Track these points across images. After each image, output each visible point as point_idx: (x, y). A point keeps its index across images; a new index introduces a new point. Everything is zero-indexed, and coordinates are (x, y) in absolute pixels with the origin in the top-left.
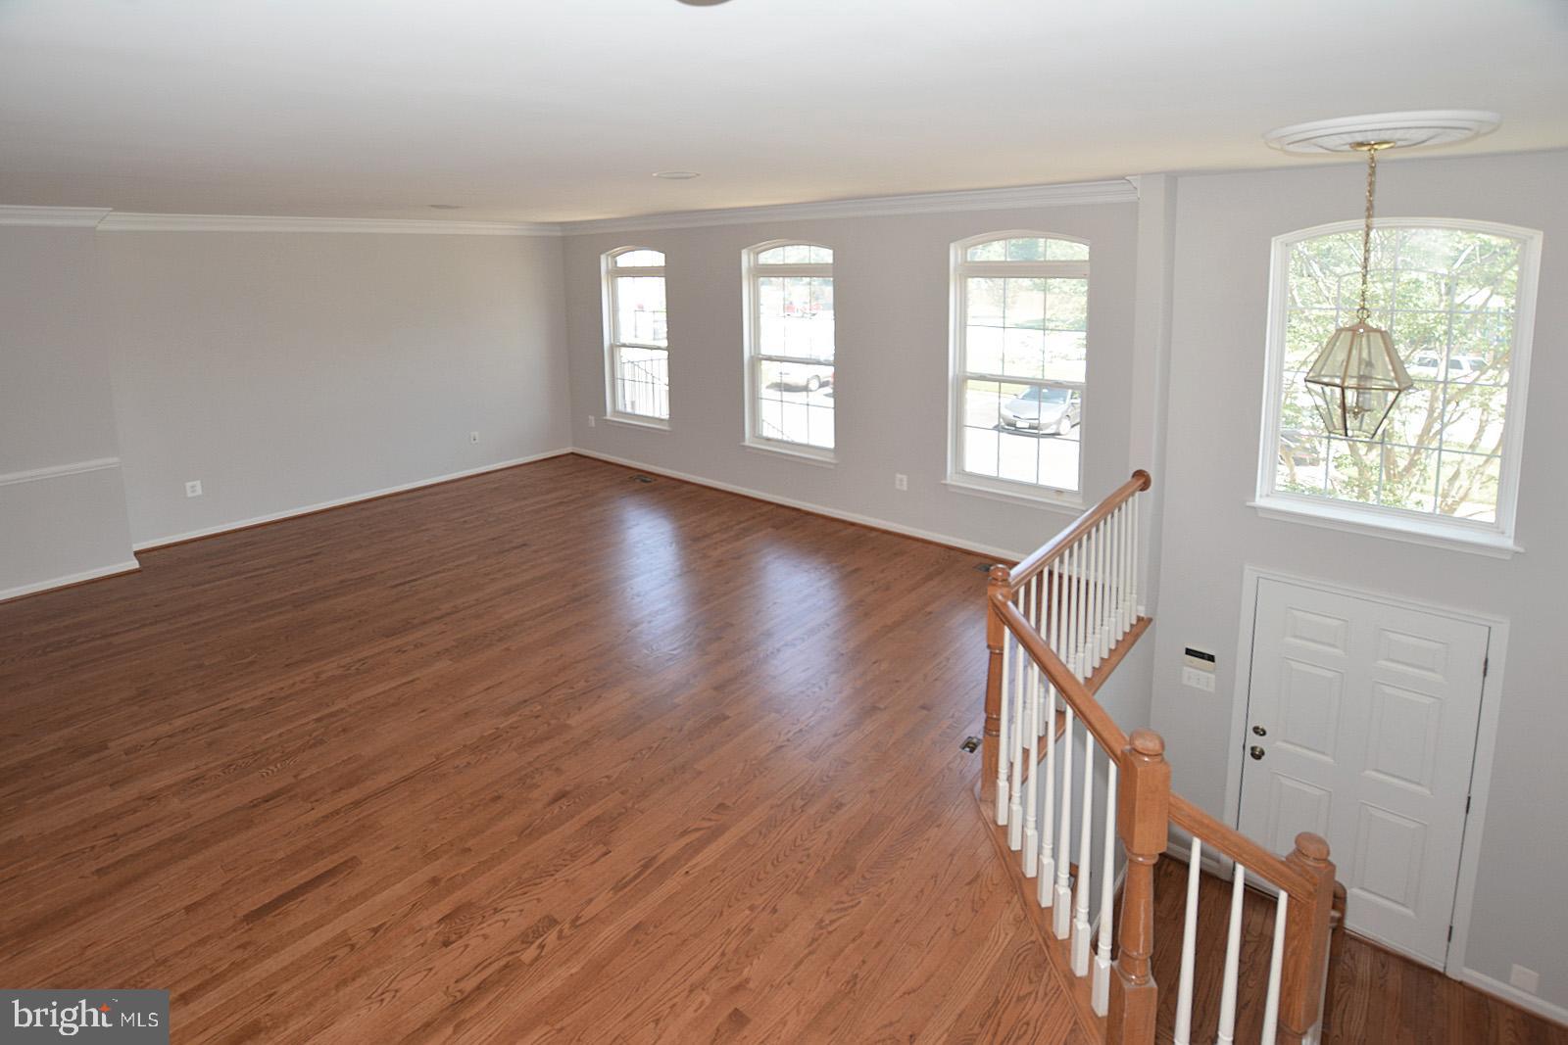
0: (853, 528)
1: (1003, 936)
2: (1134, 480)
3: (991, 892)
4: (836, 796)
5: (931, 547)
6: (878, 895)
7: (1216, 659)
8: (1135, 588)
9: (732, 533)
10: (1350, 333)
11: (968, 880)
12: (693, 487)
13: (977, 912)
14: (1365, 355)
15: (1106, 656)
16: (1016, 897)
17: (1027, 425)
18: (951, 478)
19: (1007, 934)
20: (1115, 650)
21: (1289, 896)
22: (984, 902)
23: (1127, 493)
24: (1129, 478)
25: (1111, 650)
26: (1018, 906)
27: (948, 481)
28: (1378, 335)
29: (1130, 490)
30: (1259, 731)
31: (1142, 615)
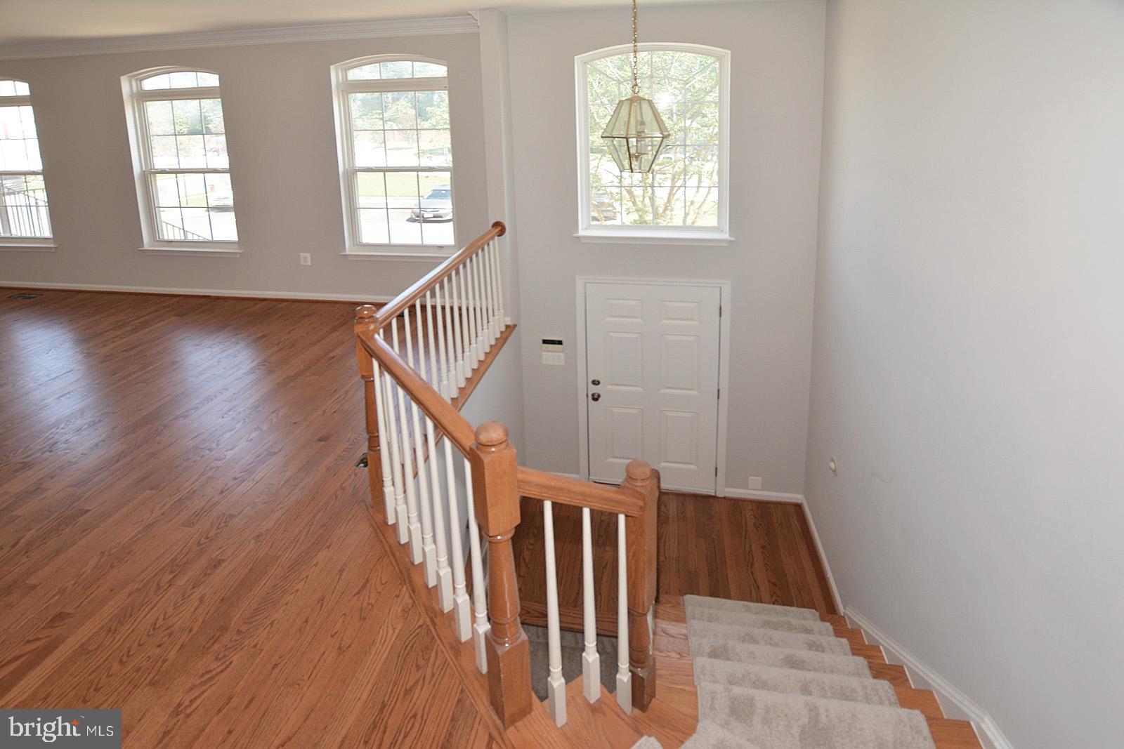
0: (265, 302)
1: (390, 632)
2: (493, 229)
3: (380, 593)
4: (214, 556)
5: (337, 306)
6: (255, 646)
7: (564, 343)
8: (501, 305)
9: (129, 328)
10: (629, 102)
11: (356, 590)
12: (89, 295)
13: (365, 619)
14: (639, 118)
15: (482, 358)
16: (405, 587)
17: (432, 216)
18: (349, 248)
19: (395, 629)
20: (490, 352)
21: (626, 516)
22: (373, 606)
23: (488, 237)
24: (490, 228)
25: (486, 354)
26: (407, 595)
27: (348, 252)
28: (647, 102)
29: (491, 235)
30: (596, 383)
31: (509, 323)
